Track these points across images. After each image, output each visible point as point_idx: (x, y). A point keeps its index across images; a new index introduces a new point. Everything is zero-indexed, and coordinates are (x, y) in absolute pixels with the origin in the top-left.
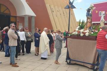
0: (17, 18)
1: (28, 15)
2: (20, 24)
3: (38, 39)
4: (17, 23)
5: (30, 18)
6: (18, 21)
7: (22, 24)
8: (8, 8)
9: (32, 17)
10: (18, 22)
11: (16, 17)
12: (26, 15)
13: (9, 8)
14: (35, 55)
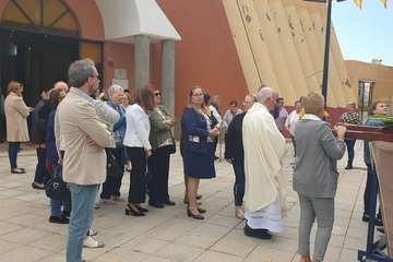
0: (107, 48)
1: (149, 37)
2: (117, 71)
3: (196, 140)
4: (107, 69)
5: (157, 47)
6: (109, 59)
7: (125, 72)
8: (69, 10)
9: (164, 42)
10: (111, 64)
11: (101, 44)
12: (141, 36)
13: (73, 8)
14: (190, 214)
